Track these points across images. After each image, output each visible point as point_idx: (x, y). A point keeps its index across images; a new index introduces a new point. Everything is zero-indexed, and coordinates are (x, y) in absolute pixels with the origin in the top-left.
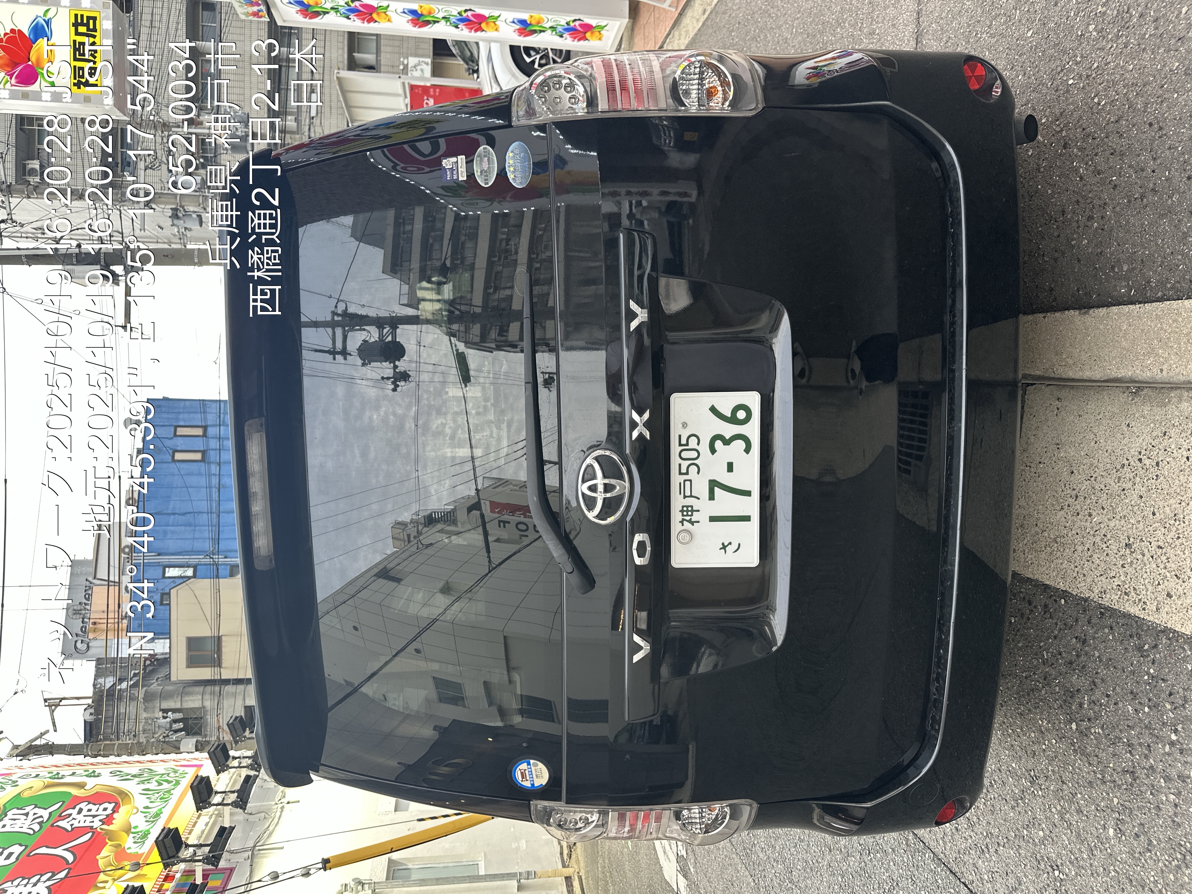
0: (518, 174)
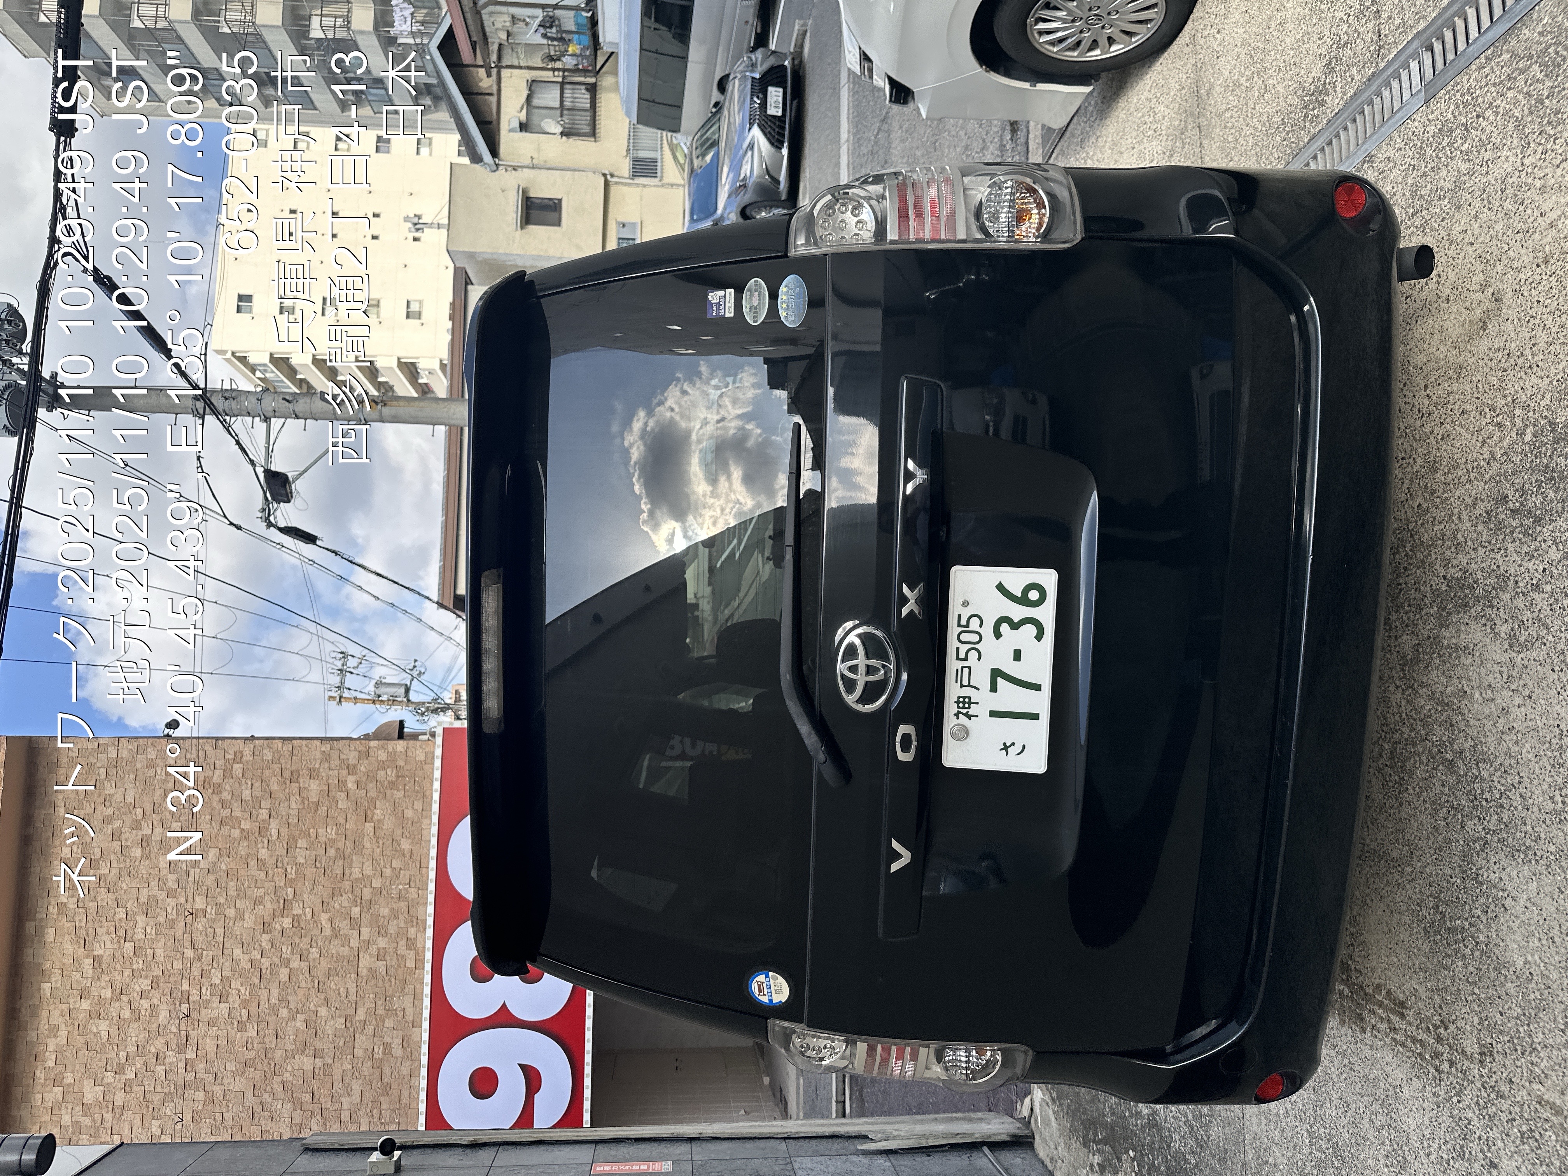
0: (790, 312)
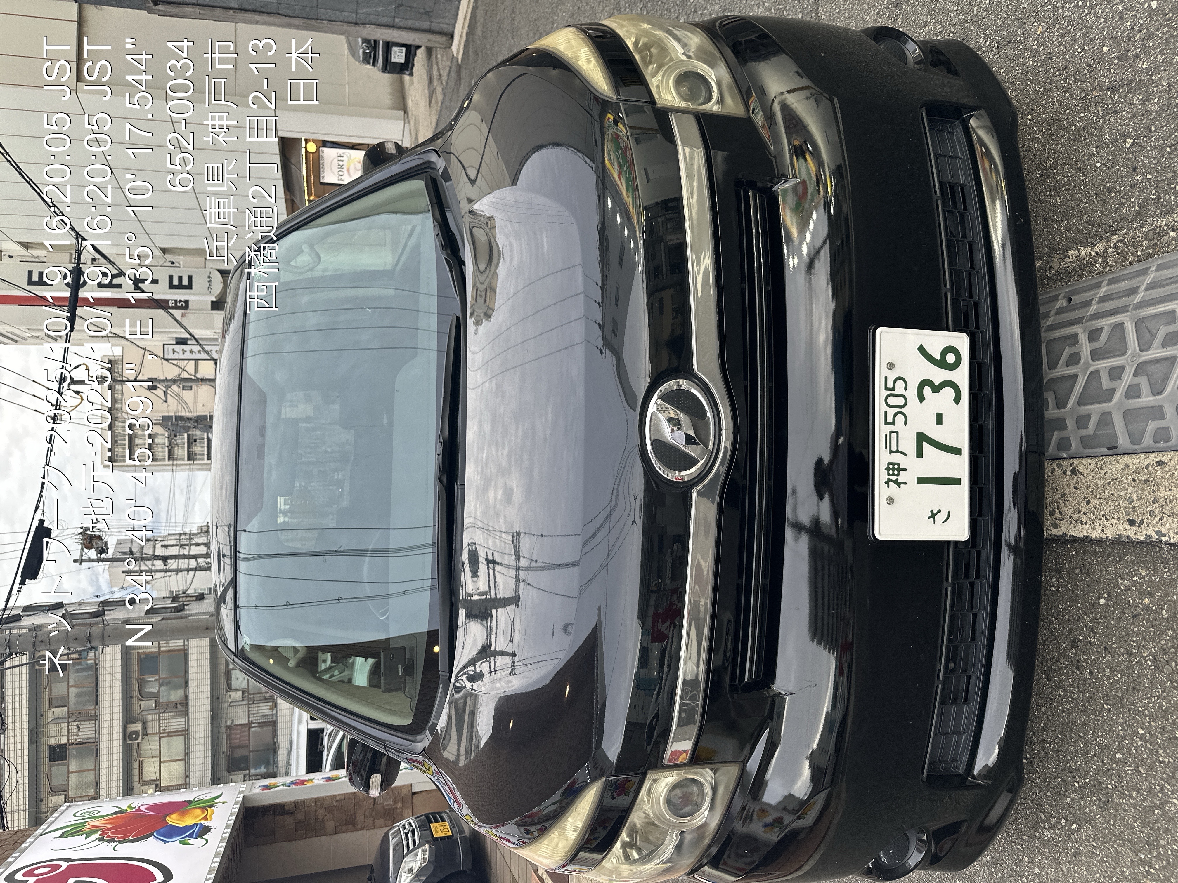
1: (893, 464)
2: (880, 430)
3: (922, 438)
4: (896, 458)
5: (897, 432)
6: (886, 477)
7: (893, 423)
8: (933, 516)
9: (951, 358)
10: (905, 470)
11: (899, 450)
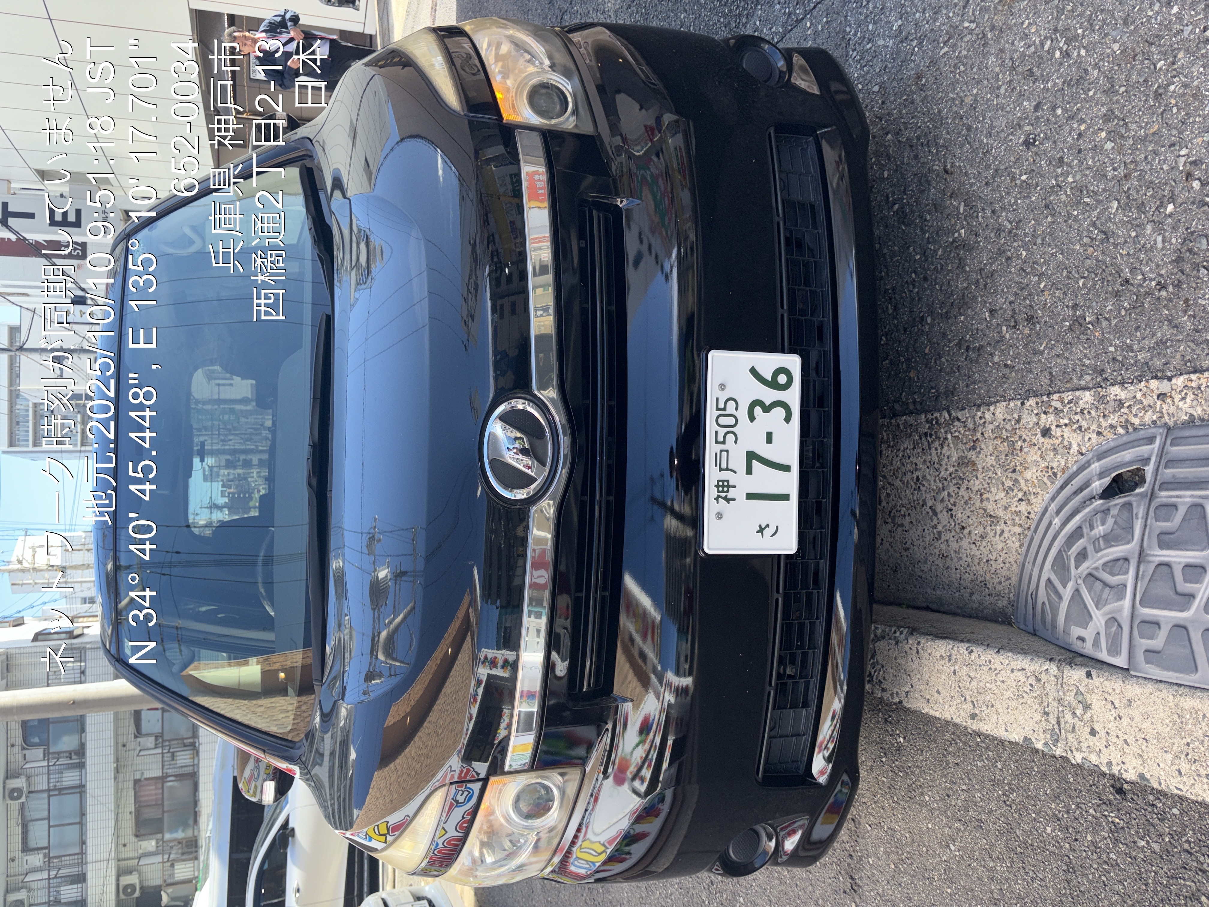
1: (723, 481)
2: (711, 449)
3: (751, 456)
4: (725, 475)
5: (727, 451)
6: (716, 494)
7: (724, 442)
8: (761, 530)
9: (782, 379)
10: (735, 487)
11: (730, 467)
